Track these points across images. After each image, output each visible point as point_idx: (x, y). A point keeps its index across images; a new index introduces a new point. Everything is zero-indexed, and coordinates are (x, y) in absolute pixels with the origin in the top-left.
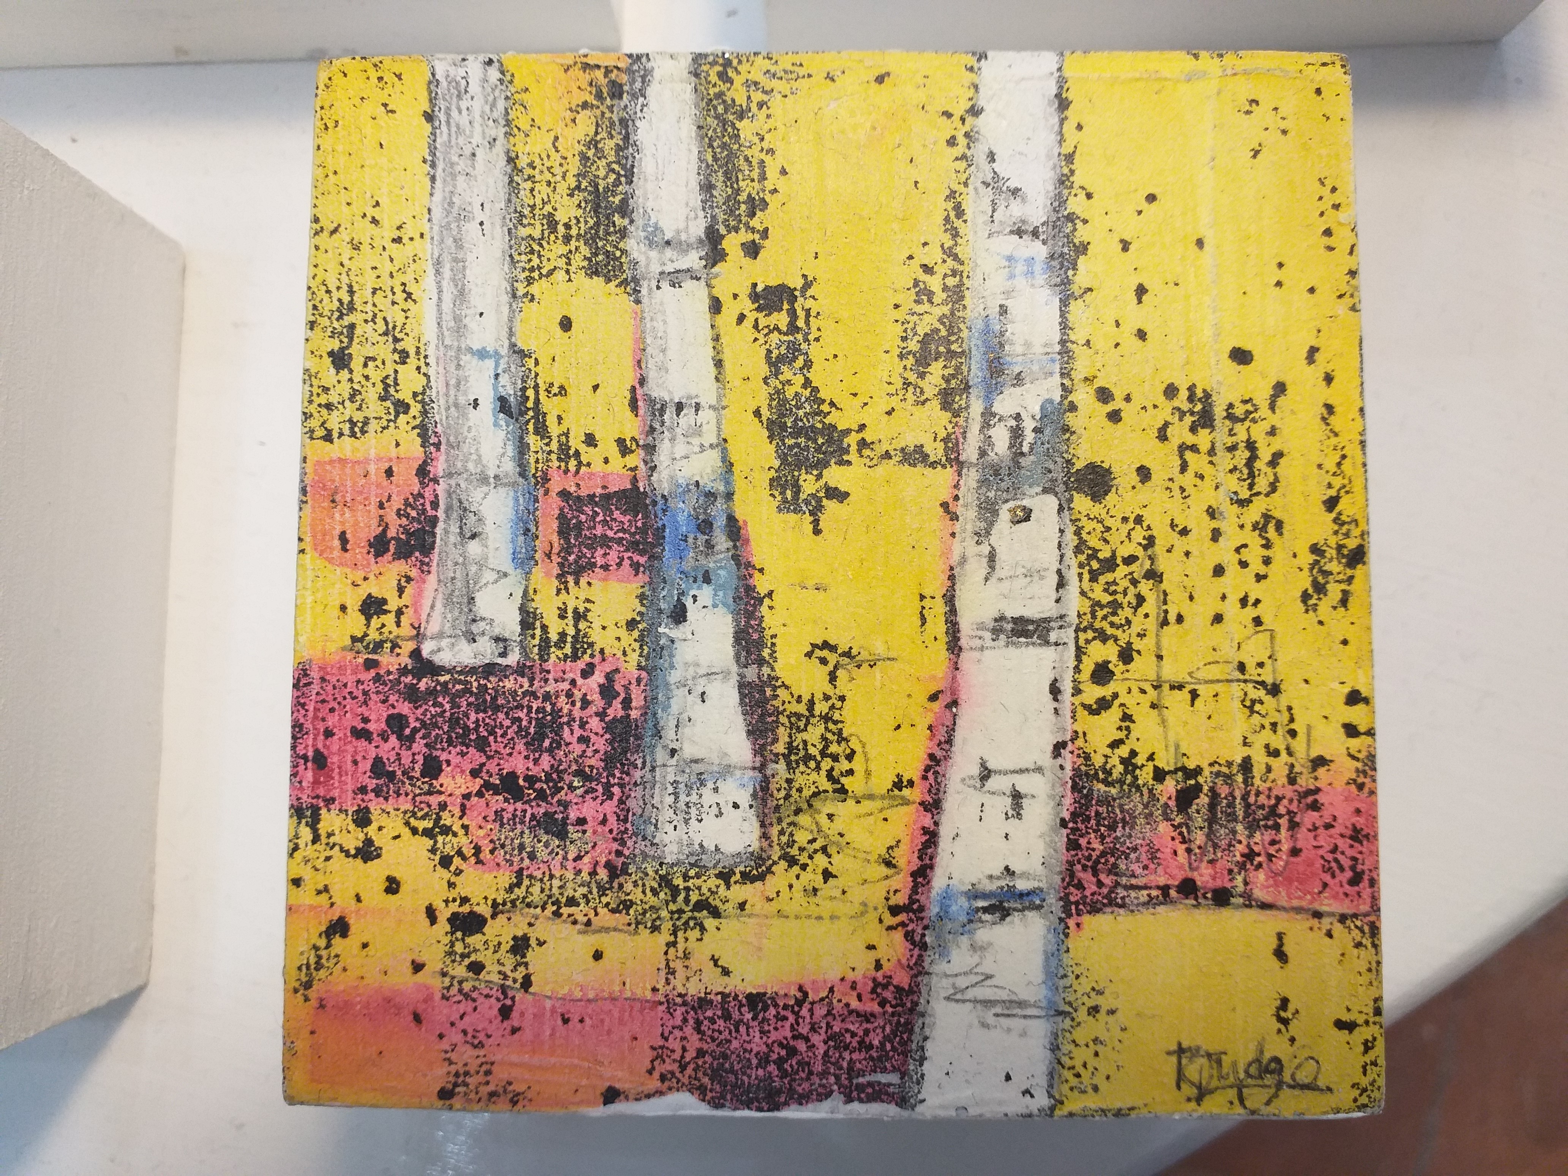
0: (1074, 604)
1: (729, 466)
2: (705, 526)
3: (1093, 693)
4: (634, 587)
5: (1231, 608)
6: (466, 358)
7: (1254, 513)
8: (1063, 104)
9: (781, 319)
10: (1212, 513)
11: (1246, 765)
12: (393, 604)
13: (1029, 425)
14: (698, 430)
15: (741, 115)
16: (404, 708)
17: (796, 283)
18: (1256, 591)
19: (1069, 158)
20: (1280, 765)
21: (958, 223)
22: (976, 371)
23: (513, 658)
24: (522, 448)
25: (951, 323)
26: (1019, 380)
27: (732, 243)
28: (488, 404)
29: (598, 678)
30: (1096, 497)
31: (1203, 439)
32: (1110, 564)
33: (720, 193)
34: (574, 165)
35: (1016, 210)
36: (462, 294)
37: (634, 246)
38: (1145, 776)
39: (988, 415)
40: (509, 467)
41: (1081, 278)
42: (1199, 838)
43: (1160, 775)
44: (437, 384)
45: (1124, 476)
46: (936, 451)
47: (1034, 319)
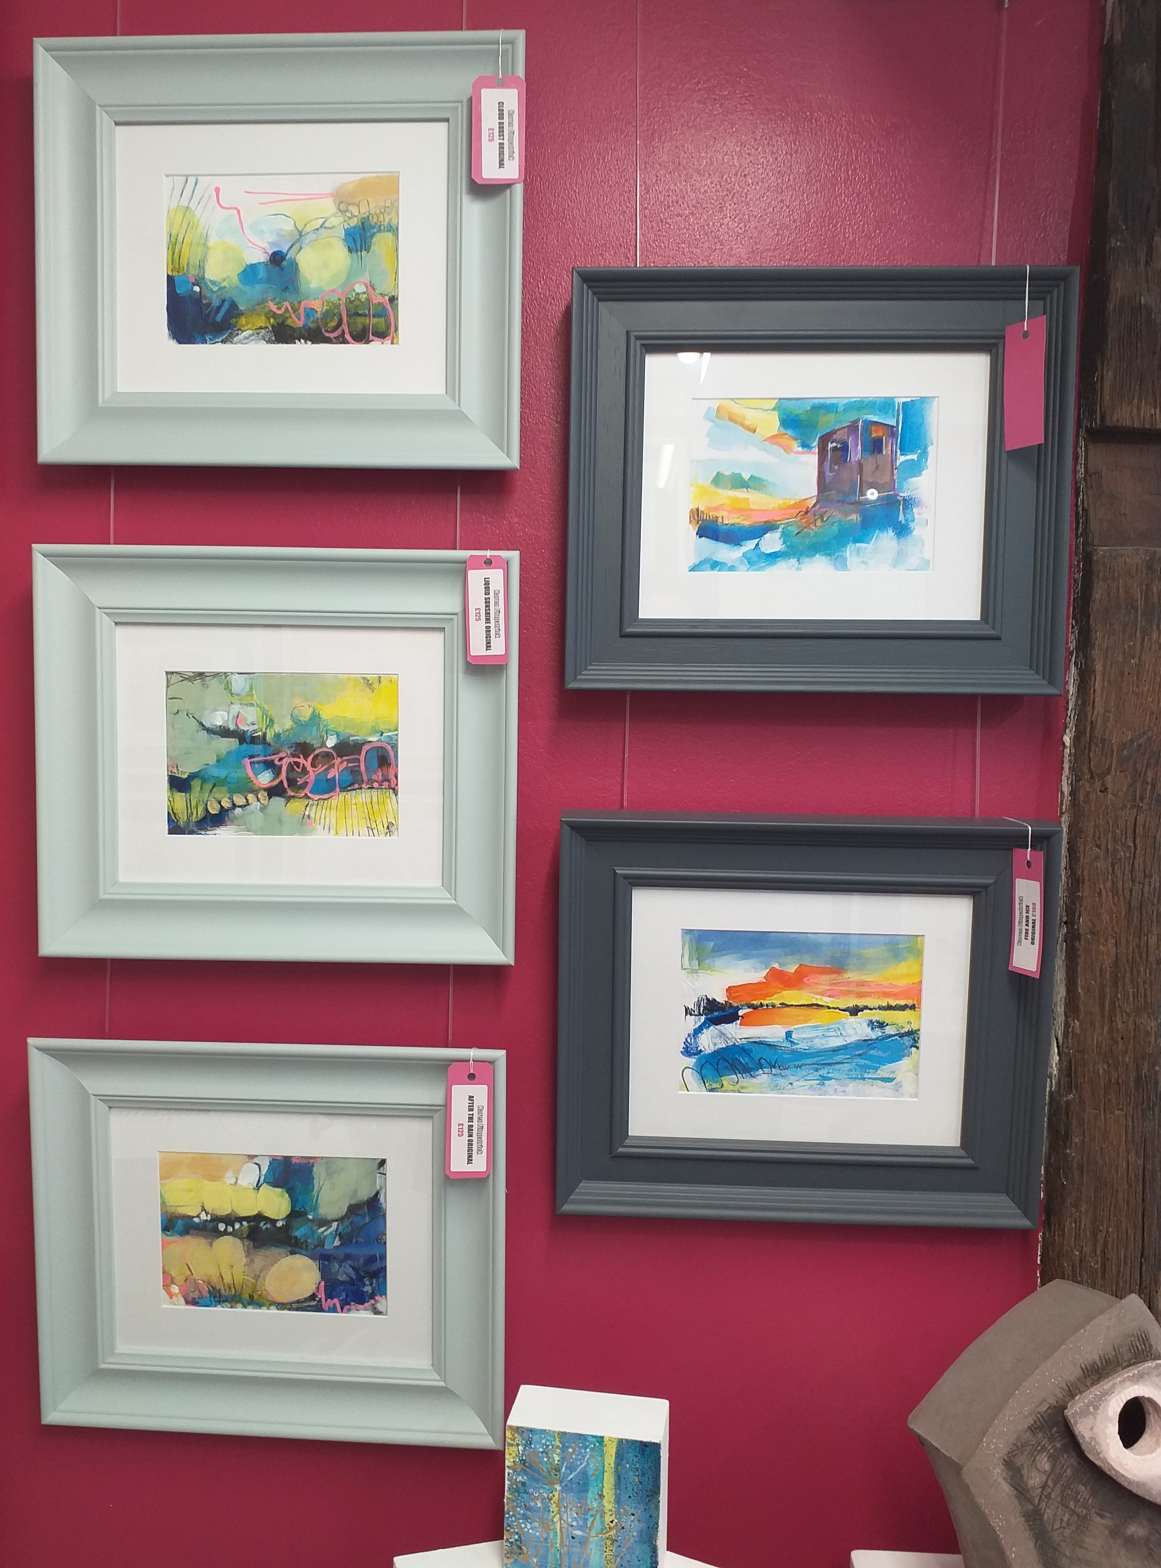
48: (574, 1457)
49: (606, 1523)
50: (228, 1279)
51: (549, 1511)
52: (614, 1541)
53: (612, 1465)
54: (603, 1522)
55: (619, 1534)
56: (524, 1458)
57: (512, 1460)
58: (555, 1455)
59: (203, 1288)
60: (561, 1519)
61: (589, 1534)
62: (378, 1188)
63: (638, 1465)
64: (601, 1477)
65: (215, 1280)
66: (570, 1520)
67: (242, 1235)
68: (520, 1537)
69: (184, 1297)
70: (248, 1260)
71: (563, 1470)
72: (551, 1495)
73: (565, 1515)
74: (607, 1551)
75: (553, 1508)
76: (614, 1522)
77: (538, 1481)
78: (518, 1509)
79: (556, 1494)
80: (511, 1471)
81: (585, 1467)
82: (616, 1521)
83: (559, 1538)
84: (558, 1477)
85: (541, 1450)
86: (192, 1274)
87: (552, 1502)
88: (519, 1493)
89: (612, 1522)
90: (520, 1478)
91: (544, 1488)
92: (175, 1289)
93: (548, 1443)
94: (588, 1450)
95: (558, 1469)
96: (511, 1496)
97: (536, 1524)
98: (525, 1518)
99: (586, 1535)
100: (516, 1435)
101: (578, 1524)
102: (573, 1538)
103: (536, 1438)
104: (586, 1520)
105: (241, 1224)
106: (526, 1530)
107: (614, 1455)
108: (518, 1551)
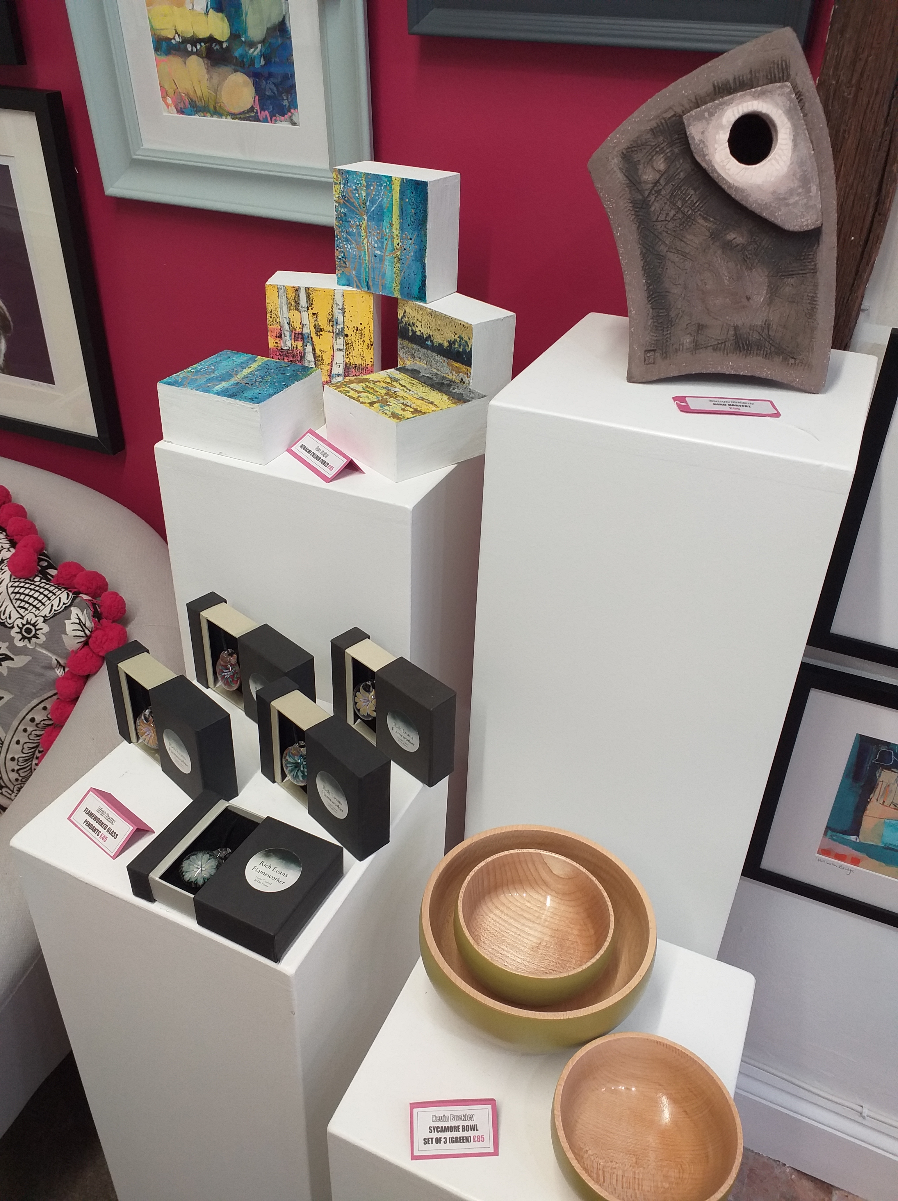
0: (345, 348)
1: (310, 331)
2: (308, 337)
3: (347, 356)
4: (302, 342)
6: (284, 318)
7: (362, 340)
8: (343, 296)
9: (315, 316)
10: (358, 339)
12: (278, 342)
14: (307, 327)
15: (310, 294)
16: (280, 353)
17: (316, 313)
18: (362, 348)
19: (344, 302)
20: (364, 364)
21: (333, 308)
22: (335, 323)
23: (290, 349)
24: (290, 328)
25: (332, 318)
26: (339, 325)
27: (310, 308)
28: (286, 323)
29: (299, 352)
30: (347, 337)
31: (357, 332)
32: (348, 344)
34: (293, 299)
35: (338, 307)
36: (283, 311)
37: (300, 308)
38: (352, 365)
39: (336, 328)
40: (289, 330)
41: (345, 315)
42: (357, 371)
44: (281, 321)
45: (349, 335)
46: (331, 331)
47: (340, 319)
48: (374, 193)
49: (395, 245)
50: (199, 93)
51: (361, 235)
52: (400, 259)
53: (398, 200)
54: (393, 245)
55: (402, 254)
56: (344, 194)
57: (337, 196)
58: (362, 192)
59: (185, 100)
60: (368, 242)
61: (385, 253)
62: (284, 13)
63: (414, 199)
64: (390, 209)
65: (191, 93)
66: (373, 243)
67: (202, 54)
68: (344, 255)
69: (175, 106)
70: (209, 76)
71: (368, 204)
72: (361, 223)
73: (370, 239)
74: (396, 267)
75: (363, 233)
76: (399, 245)
77: (353, 212)
78: (343, 234)
79: (364, 222)
80: (337, 204)
81: (381, 202)
82: (401, 244)
83: (367, 256)
84: (365, 209)
85: (354, 187)
86: (178, 89)
87: (362, 228)
88: (343, 221)
89: (398, 244)
90: (342, 210)
91: (357, 217)
92: (169, 101)
93: (358, 182)
94: (383, 188)
95: (365, 204)
96: (338, 224)
97: (353, 245)
98: (347, 240)
99: (383, 254)
100: (339, 176)
101: (378, 246)
102: (375, 256)
103: (350, 177)
104: (382, 243)
105: (201, 45)
106: (348, 249)
107: (398, 191)
108: (344, 265)
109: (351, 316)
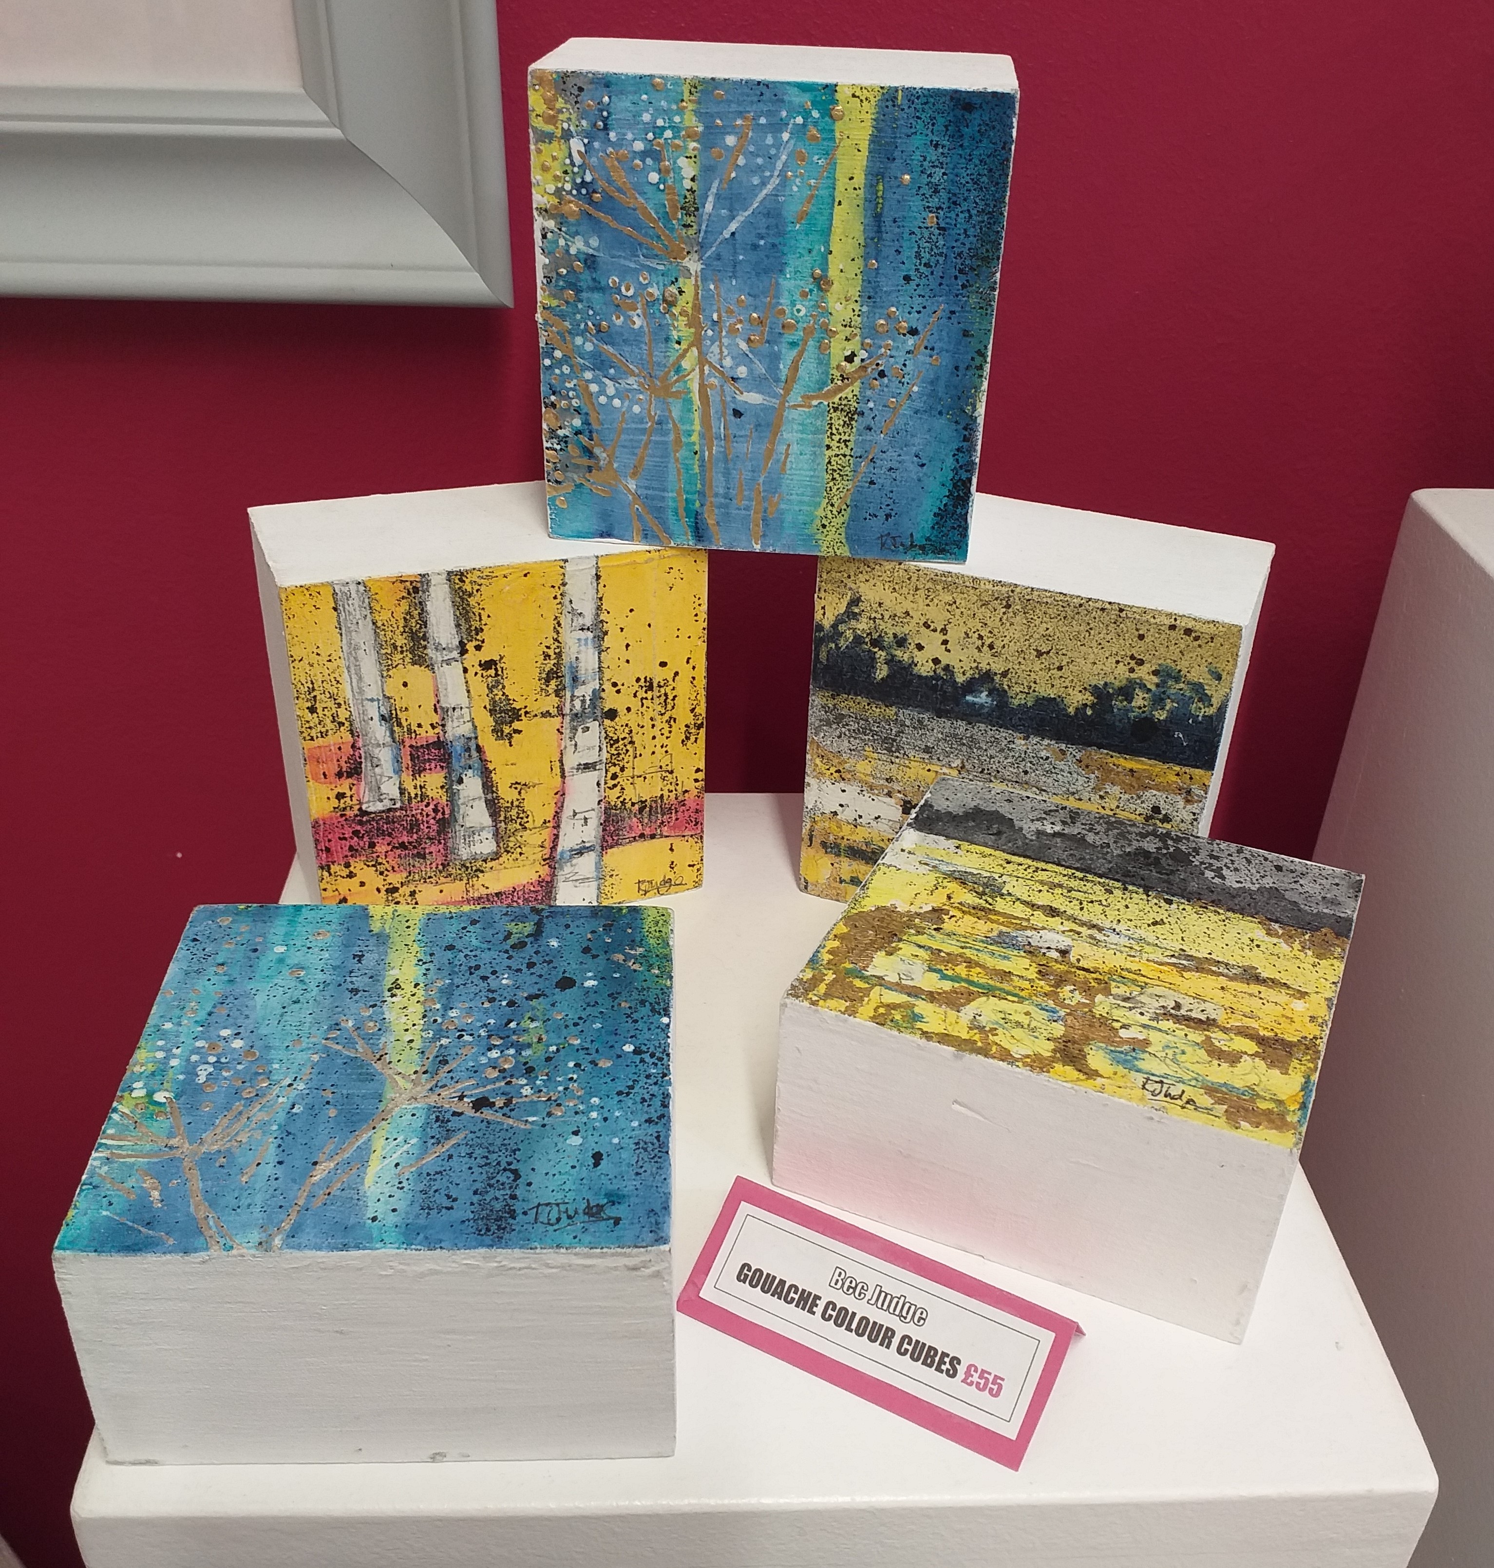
0: (605, 755)
1: (475, 727)
2: (468, 749)
3: (611, 783)
4: (443, 774)
5: (658, 750)
6: (365, 702)
7: (666, 717)
8: (598, 577)
9: (492, 672)
10: (652, 719)
11: (662, 796)
12: (348, 794)
13: (588, 698)
14: (462, 716)
15: (470, 595)
16: (359, 828)
17: (497, 658)
18: (666, 742)
19: (601, 599)
20: (673, 795)
21: (559, 629)
22: (567, 681)
23: (398, 805)
24: (392, 732)
25: (558, 665)
26: (584, 683)
27: (470, 646)
28: (376, 718)
29: (432, 806)
30: (612, 720)
31: (649, 695)
32: (617, 741)
33: (464, 627)
34: (402, 623)
35: (581, 621)
36: (360, 679)
37: (430, 652)
38: (629, 805)
39: (573, 696)
40: (388, 740)
41: (606, 644)
42: (646, 820)
43: (633, 804)
44: (355, 714)
45: (622, 711)
46: (554, 711)
47: (588, 660)
48: (741, 161)
49: (834, 364)
51: (667, 339)
52: (851, 415)
53: (860, 179)
54: (823, 360)
55: (869, 393)
56: (588, 178)
57: (551, 188)
58: (682, 162)
60: (702, 360)
61: (784, 399)
63: (939, 172)
64: (821, 221)
66: (728, 362)
68: (586, 423)
71: (709, 207)
72: (673, 289)
73: (715, 349)
74: (834, 444)
75: (681, 329)
76: (857, 360)
77: (633, 247)
78: (579, 341)
79: (688, 285)
80: (551, 224)
81: (774, 195)
82: (863, 354)
83: (696, 416)
84: (691, 231)
85: (639, 146)
87: (676, 311)
88: (578, 291)
89: (850, 359)
90: (578, 245)
91: (651, 270)
93: (660, 123)
94: (786, 136)
95: (691, 208)
96: (555, 303)
97: (631, 380)
98: (600, 363)
99: (775, 402)
100: (560, 103)
101: (751, 371)
102: (737, 414)
103: (622, 106)
104: (774, 359)
106: (603, 400)
107: (865, 146)
108: (585, 461)
109: (628, 646)
